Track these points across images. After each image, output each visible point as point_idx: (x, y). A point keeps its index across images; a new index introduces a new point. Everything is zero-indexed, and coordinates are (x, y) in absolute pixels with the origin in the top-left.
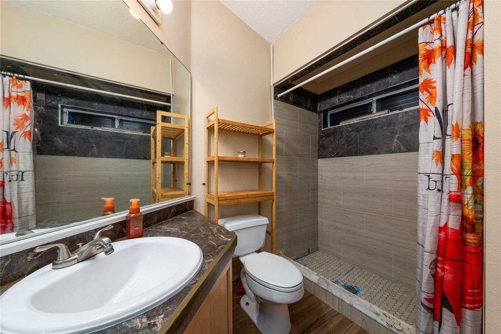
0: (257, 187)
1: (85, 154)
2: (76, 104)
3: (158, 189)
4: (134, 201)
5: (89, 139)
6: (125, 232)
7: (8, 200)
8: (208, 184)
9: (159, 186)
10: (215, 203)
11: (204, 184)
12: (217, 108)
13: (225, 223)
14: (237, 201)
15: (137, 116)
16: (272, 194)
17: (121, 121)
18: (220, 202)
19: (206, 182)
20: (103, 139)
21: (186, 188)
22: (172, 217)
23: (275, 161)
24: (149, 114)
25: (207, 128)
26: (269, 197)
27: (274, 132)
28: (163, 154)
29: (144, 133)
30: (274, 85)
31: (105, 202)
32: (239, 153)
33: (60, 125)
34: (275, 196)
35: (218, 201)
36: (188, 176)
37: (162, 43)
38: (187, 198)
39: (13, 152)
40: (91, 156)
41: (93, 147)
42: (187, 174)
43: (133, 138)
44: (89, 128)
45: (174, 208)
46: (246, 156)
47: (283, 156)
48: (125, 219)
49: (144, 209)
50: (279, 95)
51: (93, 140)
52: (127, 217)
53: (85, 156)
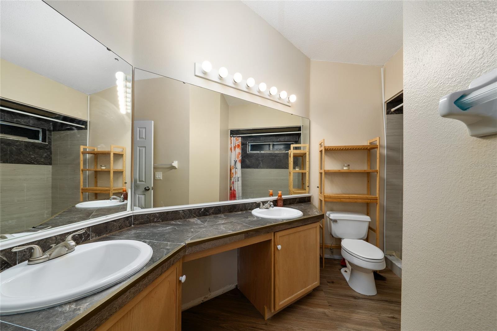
0: (366, 192)
1: (257, 167)
2: (254, 141)
3: (291, 188)
4: (280, 192)
5: (259, 158)
6: (277, 205)
7: (235, 190)
8: (321, 187)
9: (292, 187)
10: (323, 199)
11: (318, 187)
12: (324, 140)
13: (331, 213)
14: (339, 200)
15: (282, 140)
16: (376, 199)
17: (273, 145)
18: (326, 199)
19: (319, 186)
20: (265, 158)
21: (307, 188)
22: (297, 203)
23: (378, 171)
24: (289, 138)
25: (320, 151)
26: (371, 200)
27: (378, 148)
28: (294, 168)
29: (286, 150)
30: (385, 102)
31: (270, 191)
32: (344, 166)
33: (248, 153)
34: (378, 200)
35: (325, 198)
36: (308, 181)
37: (292, 114)
38: (307, 195)
39: (236, 169)
40: (260, 168)
41: (260, 163)
42: (307, 180)
43: (279, 155)
44: (258, 152)
45: (298, 199)
46: (350, 168)
47: (400, 164)
48: (276, 199)
49: (284, 197)
50: (393, 110)
51: (260, 159)
52: (277, 198)
53: (257, 168)
